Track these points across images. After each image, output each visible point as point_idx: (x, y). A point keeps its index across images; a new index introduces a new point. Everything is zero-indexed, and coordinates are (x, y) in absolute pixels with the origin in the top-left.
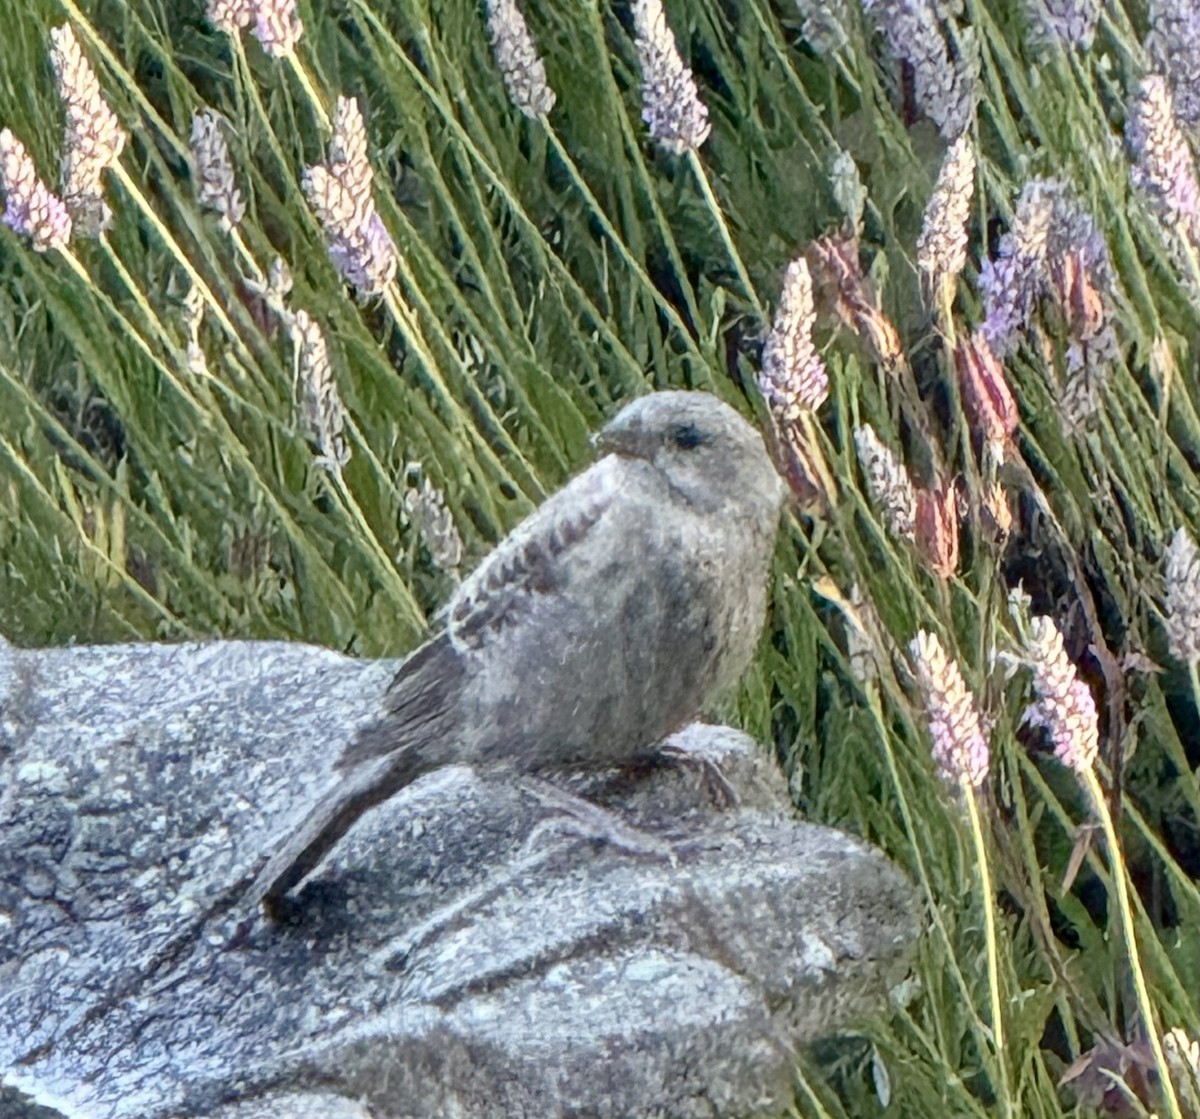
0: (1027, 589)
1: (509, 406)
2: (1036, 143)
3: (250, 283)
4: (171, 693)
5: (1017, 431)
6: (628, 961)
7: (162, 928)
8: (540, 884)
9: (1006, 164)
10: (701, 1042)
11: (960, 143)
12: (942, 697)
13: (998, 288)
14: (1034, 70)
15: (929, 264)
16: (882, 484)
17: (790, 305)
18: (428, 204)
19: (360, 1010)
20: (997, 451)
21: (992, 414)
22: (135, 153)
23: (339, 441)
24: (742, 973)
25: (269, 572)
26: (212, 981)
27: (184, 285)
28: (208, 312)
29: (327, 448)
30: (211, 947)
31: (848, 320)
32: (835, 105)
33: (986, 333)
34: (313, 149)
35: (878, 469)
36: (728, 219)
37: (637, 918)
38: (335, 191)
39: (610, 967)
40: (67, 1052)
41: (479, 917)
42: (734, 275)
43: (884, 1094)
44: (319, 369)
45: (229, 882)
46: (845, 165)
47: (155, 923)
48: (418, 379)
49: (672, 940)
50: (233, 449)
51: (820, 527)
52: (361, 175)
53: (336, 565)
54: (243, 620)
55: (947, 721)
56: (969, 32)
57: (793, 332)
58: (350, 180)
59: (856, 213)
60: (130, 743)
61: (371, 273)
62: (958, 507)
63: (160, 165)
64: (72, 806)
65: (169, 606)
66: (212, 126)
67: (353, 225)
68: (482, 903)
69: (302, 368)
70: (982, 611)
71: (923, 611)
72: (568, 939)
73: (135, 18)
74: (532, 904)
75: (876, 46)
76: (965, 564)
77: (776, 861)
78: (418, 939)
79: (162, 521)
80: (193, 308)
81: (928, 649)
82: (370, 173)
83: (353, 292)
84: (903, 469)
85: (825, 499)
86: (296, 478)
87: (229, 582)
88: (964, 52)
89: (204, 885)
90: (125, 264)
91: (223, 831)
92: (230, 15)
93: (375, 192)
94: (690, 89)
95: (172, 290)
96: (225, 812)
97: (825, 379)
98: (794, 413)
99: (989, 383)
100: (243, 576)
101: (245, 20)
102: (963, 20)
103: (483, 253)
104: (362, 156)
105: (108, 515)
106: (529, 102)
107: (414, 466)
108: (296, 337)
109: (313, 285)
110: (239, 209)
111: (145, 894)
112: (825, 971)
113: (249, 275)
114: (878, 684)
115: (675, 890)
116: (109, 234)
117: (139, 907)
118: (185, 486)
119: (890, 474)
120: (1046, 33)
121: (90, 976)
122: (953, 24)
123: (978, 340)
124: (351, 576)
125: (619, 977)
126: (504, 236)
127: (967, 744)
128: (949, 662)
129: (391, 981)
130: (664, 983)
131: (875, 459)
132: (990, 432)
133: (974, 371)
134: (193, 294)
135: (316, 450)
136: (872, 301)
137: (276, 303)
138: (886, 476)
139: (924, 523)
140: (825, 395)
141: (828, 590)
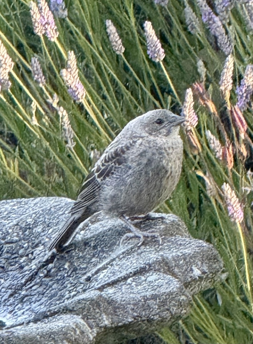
0: (251, 171)
1: (116, 129)
2: (250, 55)
3: (48, 100)
4: (27, 211)
5: (247, 129)
6: (148, 277)
7: (27, 272)
8: (124, 257)
9: (242, 61)
10: (168, 296)
11: (230, 56)
12: (231, 200)
13: (241, 93)
14: (248, 36)
15: (222, 88)
16: (213, 146)
17: (187, 100)
18: (94, 77)
19: (79, 292)
20: (242, 136)
21: (241, 126)
22: (17, 68)
23: (72, 140)
24: (177, 278)
25: (56, 175)
26: (41, 286)
27: (31, 101)
28: (37, 108)
29: (69, 142)
30: (40, 277)
31: (202, 103)
32: (198, 47)
33: (238, 105)
34: (63, 64)
35: (212, 142)
37: (150, 265)
38: (69, 75)
39: (143, 278)
40: (4, 306)
41: (108, 266)
42: (172, 92)
43: (220, 302)
44: (66, 122)
45: (44, 260)
46: (200, 63)
47: (25, 271)
48: (93, 123)
49: (159, 270)
50: (46, 144)
51: (197, 157)
52: (75, 71)
53: (73, 172)
54: (49, 187)
55: (232, 206)
56: (231, 27)
57: (188, 107)
58: (72, 72)
59: (203, 75)
60: (17, 225)
61: (79, 96)
62: (233, 150)
63: (24, 71)
64: (3, 242)
65: (30, 184)
66: (36, 60)
67: (74, 84)
68: (110, 262)
69: (62, 121)
70: (240, 177)
71: (225, 177)
72: (132, 271)
73: (16, 33)
74: (123, 262)
75: (207, 32)
76: (236, 165)
77: (185, 249)
78: (93, 273)
79: (28, 163)
80: (33, 107)
81: (226, 187)
82: (78, 70)
83: (75, 101)
84: (218, 141)
85: (198, 150)
86: (62, 150)
87: (46, 177)
88: (230, 32)
89: (38, 261)
90: (16, 97)
91: (43, 247)
92: (40, 31)
93: (79, 75)
94: (159, 45)
95: (28, 103)
96: (43, 242)
97: (197, 119)
98: (189, 128)
99: (240, 118)
100: (49, 176)
101: (44, 32)
102: (230, 24)
103: (108, 90)
104: (75, 66)
105: (14, 162)
106: (118, 50)
107: (92, 145)
108: (60, 114)
109: (65, 100)
110: (44, 81)
111: (23, 264)
112: (199, 277)
113: (48, 98)
114: (214, 197)
115: (160, 257)
116: (11, 89)
117: (22, 267)
118: (34, 153)
119: (215, 143)
120: (250, 26)
121: (9, 286)
122: (227, 25)
123: (236, 107)
125: (146, 280)
126: (113, 85)
127: (237, 212)
128: (232, 191)
129: (87, 284)
130: (157, 282)
131: (211, 139)
132: (240, 131)
133: (235, 115)
134: (33, 103)
135: (66, 142)
136: (208, 98)
137: (55, 105)
138: (214, 143)
139: (224, 155)
140: (197, 123)
141: (200, 173)
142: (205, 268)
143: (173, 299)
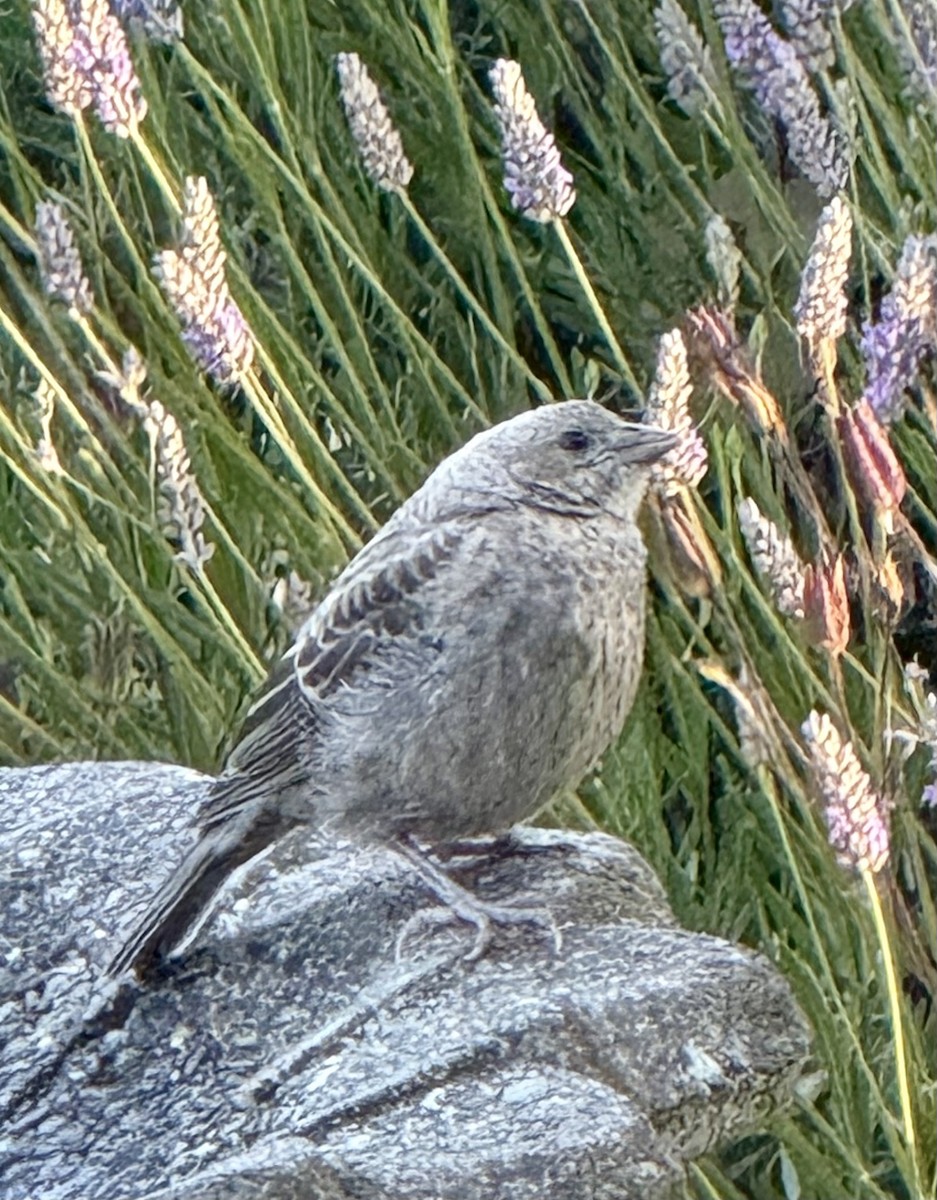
0: (923, 664)
1: (378, 492)
2: (917, 198)
3: (103, 375)
4: (21, 819)
5: (907, 498)
6: (507, 1084)
7: (20, 1064)
8: (409, 1005)
9: (887, 222)
10: (586, 1165)
11: (836, 202)
12: (838, 779)
13: (881, 351)
14: (912, 122)
15: (807, 329)
16: (768, 561)
17: (666, 378)
18: (287, 282)
19: (229, 1145)
20: (887, 521)
21: (880, 483)
23: (200, 536)
24: (626, 1090)
25: (134, 673)
26: (75, 1118)
27: (34, 378)
28: (58, 407)
29: (189, 544)
30: (72, 1084)
31: (726, 391)
32: (706, 164)
33: (870, 399)
34: (162, 231)
35: (763, 545)
36: (599, 289)
37: (515, 1038)
38: (187, 276)
39: (487, 1090)
41: (346, 1040)
42: (605, 345)
43: (793, 1193)
44: (176, 462)
45: (88, 1015)
46: (718, 228)
47: (12, 1060)
48: (283, 468)
49: (552, 1059)
50: (95, 550)
51: (705, 606)
52: (213, 259)
53: (202, 663)
54: (107, 725)
55: (844, 804)
56: (842, 84)
57: (669, 405)
58: (201, 264)
59: (730, 278)
61: (229, 360)
62: (848, 582)
63: (4, 254)
65: (30, 713)
66: (57, 212)
67: (208, 310)
68: (352, 1026)
69: (160, 460)
70: (878, 688)
71: (815, 689)
72: (442, 1062)
74: (404, 1026)
75: (746, 101)
76: (858, 638)
77: (658, 972)
78: (286, 1067)
79: (21, 626)
80: (43, 401)
81: (820, 729)
82: (223, 256)
83: (210, 380)
84: (789, 543)
85: (709, 579)
86: (159, 573)
87: (91, 685)
88: (839, 105)
89: (64, 1017)
91: (82, 962)
92: (71, 95)
93: (230, 276)
94: (553, 155)
95: (22, 385)
96: (82, 942)
97: (704, 454)
98: (672, 490)
99: (873, 450)
100: (106, 680)
101: (86, 100)
102: (837, 72)
103: (345, 336)
104: (214, 238)
106: (385, 175)
107: (281, 557)
108: (150, 427)
109: (169, 374)
110: (88, 297)
112: (713, 1087)
113: (101, 366)
114: (771, 769)
115: (555, 1007)
118: (43, 588)
119: (777, 551)
120: (921, 80)
122: (825, 77)
123: (862, 405)
124: (220, 674)
125: (499, 1097)
126: (367, 315)
127: (865, 829)
128: (844, 743)
129: (261, 1113)
130: (544, 1104)
131: (759, 534)
132: (877, 502)
133: (859, 439)
134: (43, 387)
135: (177, 544)
136: (750, 369)
137: (130, 395)
138: (770, 550)
139: (812, 601)
140: (705, 469)
141: (716, 674)
142: (739, 1053)
143: (607, 1175)
